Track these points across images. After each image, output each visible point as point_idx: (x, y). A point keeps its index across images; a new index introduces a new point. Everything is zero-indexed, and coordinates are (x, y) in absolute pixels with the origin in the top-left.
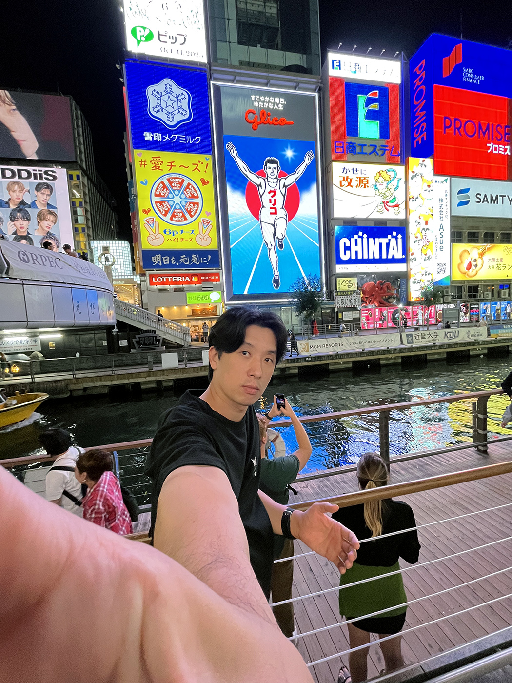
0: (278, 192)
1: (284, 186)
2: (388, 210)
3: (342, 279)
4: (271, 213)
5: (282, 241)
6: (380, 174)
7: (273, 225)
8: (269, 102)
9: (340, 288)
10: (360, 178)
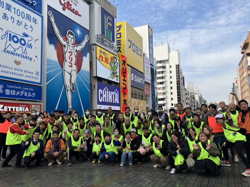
1: (76, 51)
2: (114, 78)
4: (70, 66)
6: (112, 58)
7: (70, 74)
10: (106, 58)
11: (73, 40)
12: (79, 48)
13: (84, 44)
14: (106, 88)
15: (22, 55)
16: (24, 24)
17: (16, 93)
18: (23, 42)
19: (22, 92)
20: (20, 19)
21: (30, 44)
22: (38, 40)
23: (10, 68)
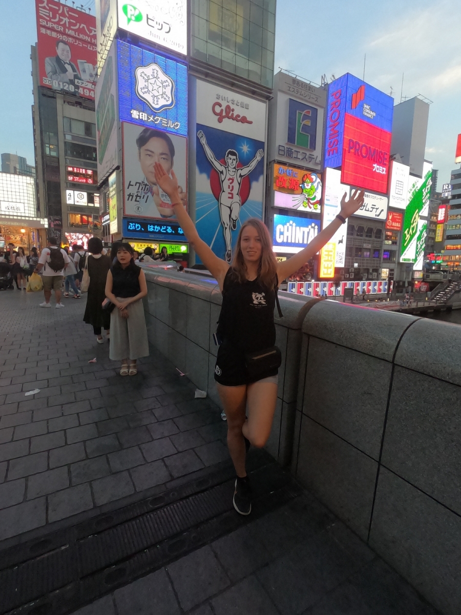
0: (235, 180)
2: (309, 206)
5: (235, 222)
11: (235, 162)
12: (245, 171)
13: (253, 164)
14: (291, 222)
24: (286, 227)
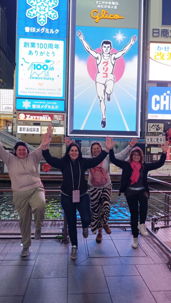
0: (110, 63)
3: (152, 124)
4: (104, 77)
5: (110, 96)
7: (104, 85)
8: (108, 4)
9: (150, 130)
11: (109, 49)
12: (119, 55)
14: (169, 92)
15: (44, 78)
16: (46, 53)
17: (41, 107)
18: (45, 67)
19: (45, 106)
20: (43, 50)
21: (52, 67)
22: (60, 61)
23: (35, 89)
24: (162, 97)
